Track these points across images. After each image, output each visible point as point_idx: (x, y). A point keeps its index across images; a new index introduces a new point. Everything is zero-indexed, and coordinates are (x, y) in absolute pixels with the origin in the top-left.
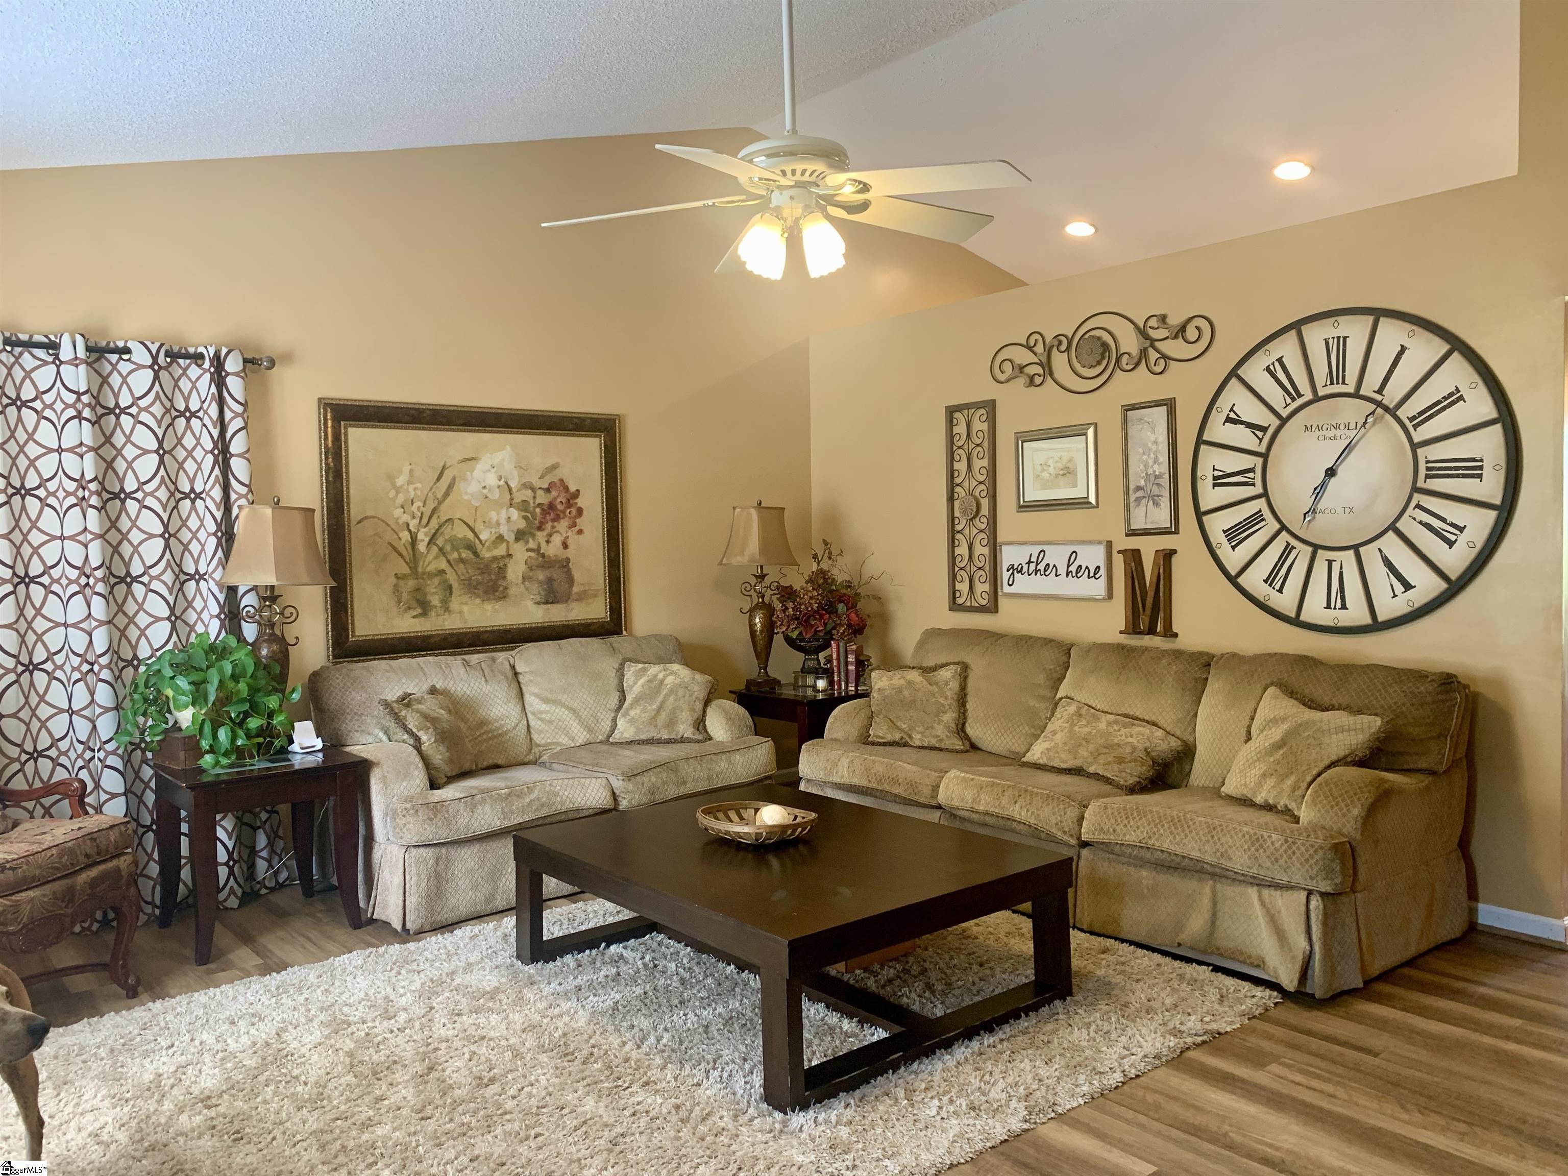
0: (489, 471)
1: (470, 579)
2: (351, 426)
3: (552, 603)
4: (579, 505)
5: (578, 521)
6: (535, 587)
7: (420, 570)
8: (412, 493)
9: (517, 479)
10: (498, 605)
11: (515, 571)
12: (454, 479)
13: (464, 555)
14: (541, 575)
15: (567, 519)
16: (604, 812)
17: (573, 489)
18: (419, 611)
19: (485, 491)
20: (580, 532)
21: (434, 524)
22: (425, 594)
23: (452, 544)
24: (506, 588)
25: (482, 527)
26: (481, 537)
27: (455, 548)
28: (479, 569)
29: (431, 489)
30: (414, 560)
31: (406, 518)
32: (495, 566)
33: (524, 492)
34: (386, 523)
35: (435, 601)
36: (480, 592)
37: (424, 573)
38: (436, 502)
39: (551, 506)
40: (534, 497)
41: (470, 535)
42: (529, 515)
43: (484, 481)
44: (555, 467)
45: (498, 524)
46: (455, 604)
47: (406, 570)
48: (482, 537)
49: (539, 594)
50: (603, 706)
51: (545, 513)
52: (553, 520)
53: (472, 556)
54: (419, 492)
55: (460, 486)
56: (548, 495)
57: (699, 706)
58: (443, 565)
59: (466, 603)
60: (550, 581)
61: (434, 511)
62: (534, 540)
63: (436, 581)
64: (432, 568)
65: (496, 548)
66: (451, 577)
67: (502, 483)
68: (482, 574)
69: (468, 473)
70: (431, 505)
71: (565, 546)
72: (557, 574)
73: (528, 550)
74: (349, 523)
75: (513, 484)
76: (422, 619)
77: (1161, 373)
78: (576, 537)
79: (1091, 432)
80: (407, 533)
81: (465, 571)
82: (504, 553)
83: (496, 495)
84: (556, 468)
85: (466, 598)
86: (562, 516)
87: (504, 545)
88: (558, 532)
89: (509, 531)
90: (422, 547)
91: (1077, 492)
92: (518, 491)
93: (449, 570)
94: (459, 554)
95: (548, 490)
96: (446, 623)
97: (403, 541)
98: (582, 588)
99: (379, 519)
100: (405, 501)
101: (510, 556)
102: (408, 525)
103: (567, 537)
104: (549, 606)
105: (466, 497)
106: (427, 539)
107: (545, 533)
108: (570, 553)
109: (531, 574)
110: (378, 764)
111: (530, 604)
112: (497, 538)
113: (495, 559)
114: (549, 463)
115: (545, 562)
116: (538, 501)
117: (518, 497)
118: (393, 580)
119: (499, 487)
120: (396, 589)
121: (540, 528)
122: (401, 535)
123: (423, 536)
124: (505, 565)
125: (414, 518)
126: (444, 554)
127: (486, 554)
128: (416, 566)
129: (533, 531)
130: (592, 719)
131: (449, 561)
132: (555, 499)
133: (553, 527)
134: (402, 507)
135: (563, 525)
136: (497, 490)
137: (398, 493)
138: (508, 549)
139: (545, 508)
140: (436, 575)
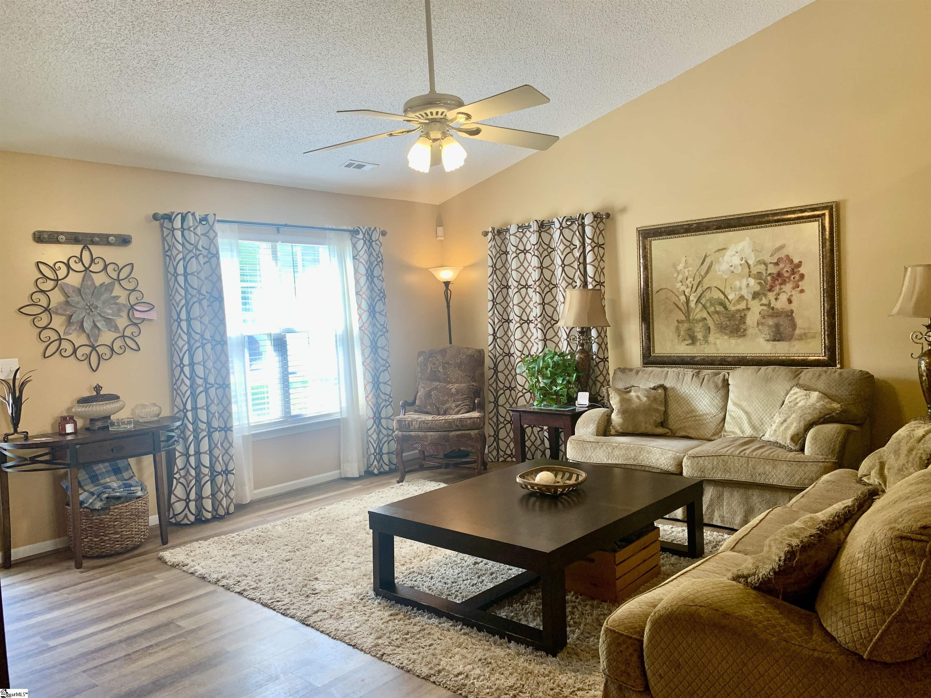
0: (735, 255)
1: (722, 323)
2: (653, 240)
3: (778, 341)
4: (801, 272)
5: (800, 283)
6: (766, 330)
7: (691, 318)
8: (687, 274)
9: (754, 259)
10: (739, 341)
11: (752, 318)
12: (712, 263)
13: (718, 309)
14: (771, 322)
15: (791, 282)
17: (796, 261)
18: (690, 341)
19: (732, 268)
20: (802, 291)
21: (700, 290)
22: (694, 332)
23: (711, 303)
24: (745, 330)
25: (730, 291)
26: (729, 297)
27: (712, 305)
28: (728, 317)
29: (697, 270)
30: (688, 312)
31: (683, 288)
32: (738, 315)
33: (758, 266)
34: (672, 291)
35: (700, 336)
36: (728, 332)
37: (694, 320)
38: (701, 277)
39: (779, 274)
40: (766, 269)
41: (722, 297)
42: (763, 282)
43: (731, 262)
44: (782, 247)
45: (740, 289)
46: (711, 339)
47: (683, 317)
49: (769, 334)
51: (774, 279)
52: (781, 284)
53: (723, 309)
54: (690, 273)
55: (716, 267)
56: (777, 267)
58: (705, 314)
59: (718, 338)
60: (777, 326)
61: (700, 283)
62: (766, 298)
63: (701, 324)
64: (698, 317)
65: (739, 304)
66: (710, 322)
67: (743, 262)
68: (729, 320)
69: (721, 258)
70: (698, 280)
71: (790, 301)
72: (784, 322)
73: (761, 305)
74: (652, 292)
75: (750, 262)
76: (692, 346)
78: (799, 295)
80: (684, 297)
81: (718, 319)
82: (744, 307)
83: (740, 269)
85: (718, 335)
86: (787, 280)
87: (745, 302)
88: (784, 292)
89: (748, 292)
90: (692, 305)
92: (755, 266)
93: (708, 318)
94: (715, 308)
95: (777, 264)
96: (706, 350)
97: (682, 301)
98: (803, 331)
99: (668, 289)
100: (683, 278)
101: (748, 309)
102: (684, 292)
103: (792, 295)
104: (776, 343)
105: (719, 273)
106: (695, 300)
107: (775, 293)
108: (793, 306)
109: (763, 321)
111: (761, 341)
112: (740, 298)
113: (738, 311)
114: (778, 245)
115: (774, 313)
116: (769, 272)
117: (754, 271)
118: (676, 323)
119: (741, 265)
120: (677, 329)
121: (770, 290)
122: (680, 298)
123: (693, 299)
124: (745, 315)
125: (688, 288)
126: (705, 308)
127: (732, 308)
128: (689, 316)
129: (765, 292)
131: (708, 313)
132: (782, 269)
133: (781, 289)
134: (681, 282)
135: (788, 287)
136: (740, 267)
137: (678, 274)
138: (747, 304)
139: (775, 276)
140: (701, 321)
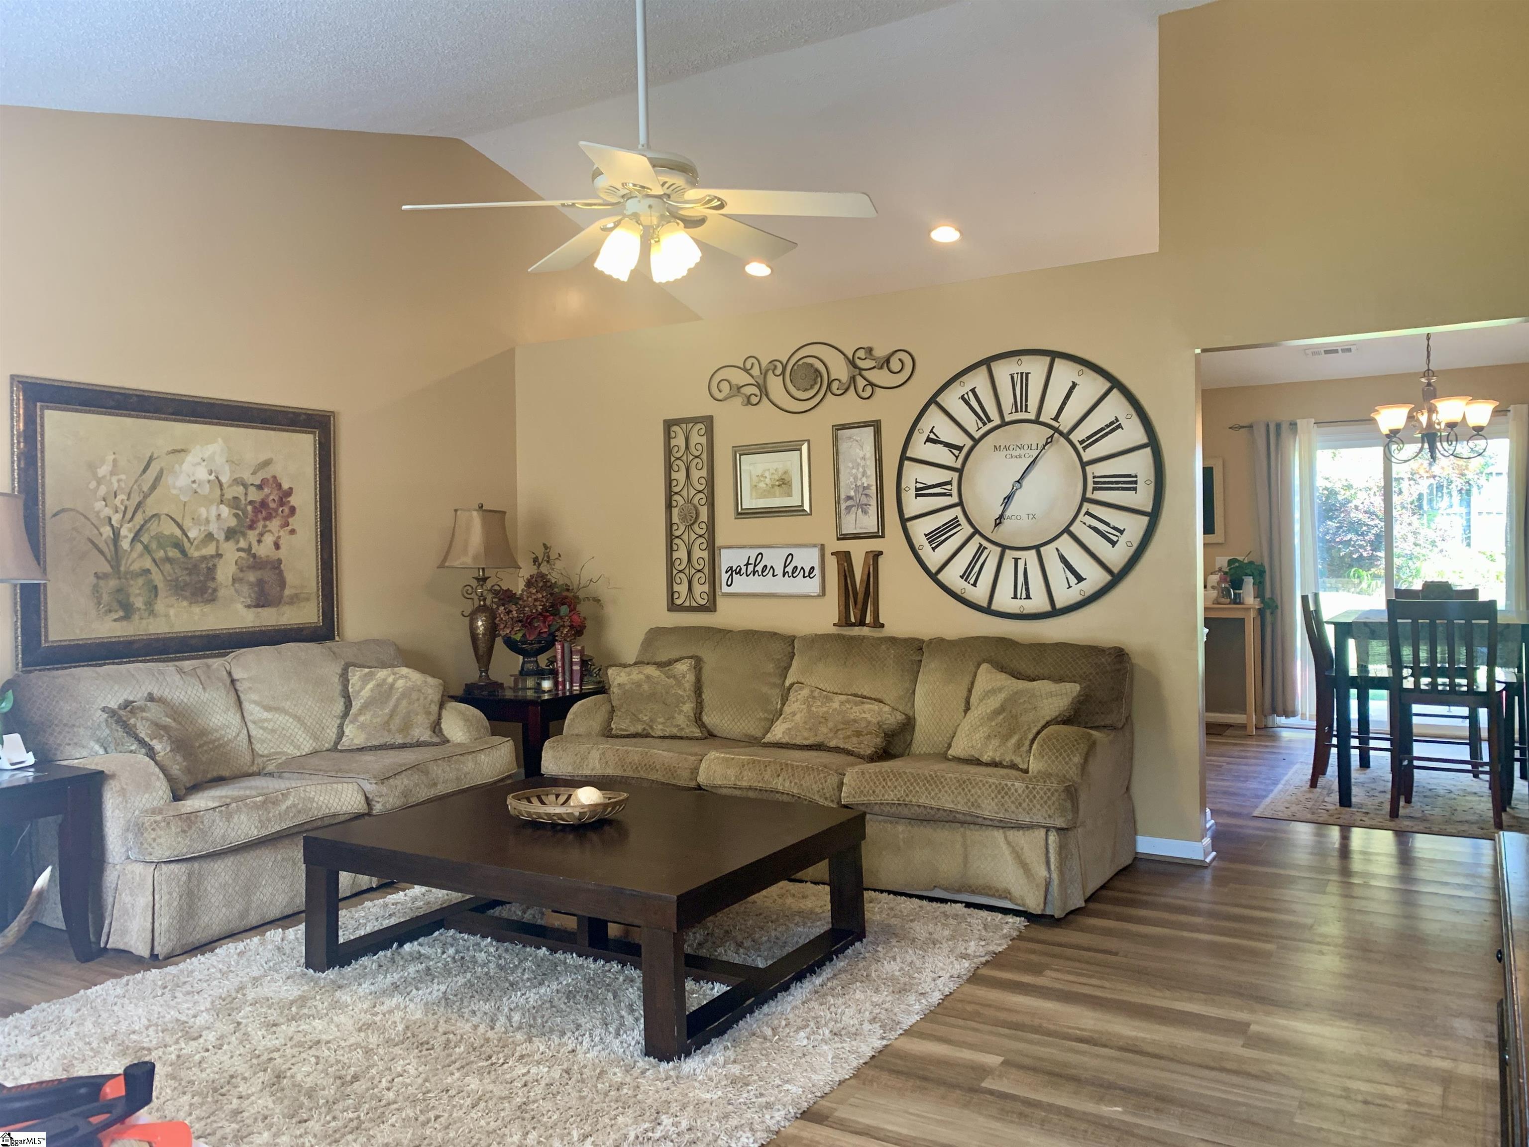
0: (199, 464)
1: (177, 580)
2: (48, 408)
3: (263, 606)
4: (292, 503)
5: (290, 520)
6: (245, 589)
7: (122, 569)
8: (116, 485)
9: (228, 474)
10: (207, 609)
11: (225, 571)
12: (161, 472)
13: (170, 554)
14: (252, 577)
15: (278, 518)
16: (358, 817)
17: (285, 486)
18: (121, 613)
19: (194, 486)
20: (293, 532)
21: (139, 519)
22: (128, 596)
23: (159, 542)
24: (215, 590)
25: (191, 524)
26: (189, 535)
27: (161, 546)
28: (187, 569)
29: (136, 481)
30: (116, 557)
31: (108, 511)
32: (204, 566)
33: (235, 487)
34: (85, 517)
35: (139, 603)
36: (187, 594)
37: (126, 573)
38: (142, 495)
39: (264, 504)
40: (246, 494)
41: (178, 532)
42: (240, 513)
43: (193, 475)
44: (267, 463)
45: (208, 521)
46: (160, 607)
47: (107, 569)
48: (191, 535)
49: (250, 596)
50: (328, 713)
51: (256, 511)
52: (265, 519)
53: (179, 555)
54: (123, 485)
55: (168, 479)
56: (261, 492)
57: (434, 708)
58: (148, 564)
59: (172, 606)
60: (260, 583)
61: (139, 505)
62: (245, 540)
63: (140, 581)
64: (136, 567)
65: (205, 547)
66: (157, 578)
67: (212, 477)
68: (190, 574)
69: (177, 466)
70: (136, 498)
71: (277, 546)
72: (269, 576)
73: (239, 550)
74: (44, 515)
75: (224, 479)
76: (125, 623)
77: (868, 398)
78: (288, 537)
79: (805, 448)
80: (108, 528)
81: (171, 571)
82: (214, 553)
83: (206, 489)
84: (269, 464)
85: (173, 600)
86: (274, 514)
87: (214, 543)
88: (270, 531)
89: (219, 528)
90: (125, 544)
91: (794, 501)
92: (230, 486)
93: (154, 570)
94: (166, 552)
95: (260, 487)
96: (151, 627)
97: (105, 536)
98: (293, 591)
99: (78, 512)
100: (107, 493)
101: (219, 556)
102: (110, 519)
103: (279, 537)
104: (260, 610)
105: (174, 492)
106: (131, 536)
107: (257, 532)
108: (282, 554)
109: (241, 575)
110: (113, 776)
111: (240, 607)
112: (206, 536)
113: (204, 558)
114: (262, 458)
115: (256, 563)
116: (250, 498)
117: (229, 495)
118: (92, 579)
119: (209, 481)
120: (96, 589)
121: (251, 527)
122: (102, 530)
123: (127, 533)
124: (214, 565)
125: (117, 512)
126: (149, 552)
127: (196, 554)
128: (118, 565)
129: (243, 529)
130: (317, 726)
131: (154, 560)
132: (268, 496)
133: (265, 526)
134: (104, 500)
135: (274, 524)
136: (208, 486)
137: (99, 484)
138: (217, 547)
139: (257, 505)
140: (141, 575)
